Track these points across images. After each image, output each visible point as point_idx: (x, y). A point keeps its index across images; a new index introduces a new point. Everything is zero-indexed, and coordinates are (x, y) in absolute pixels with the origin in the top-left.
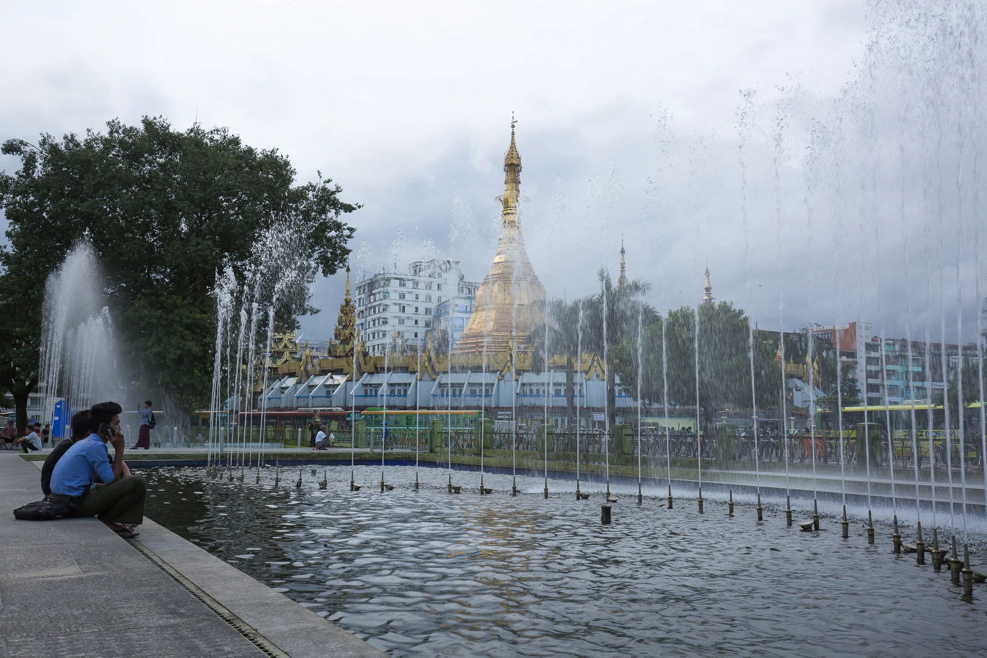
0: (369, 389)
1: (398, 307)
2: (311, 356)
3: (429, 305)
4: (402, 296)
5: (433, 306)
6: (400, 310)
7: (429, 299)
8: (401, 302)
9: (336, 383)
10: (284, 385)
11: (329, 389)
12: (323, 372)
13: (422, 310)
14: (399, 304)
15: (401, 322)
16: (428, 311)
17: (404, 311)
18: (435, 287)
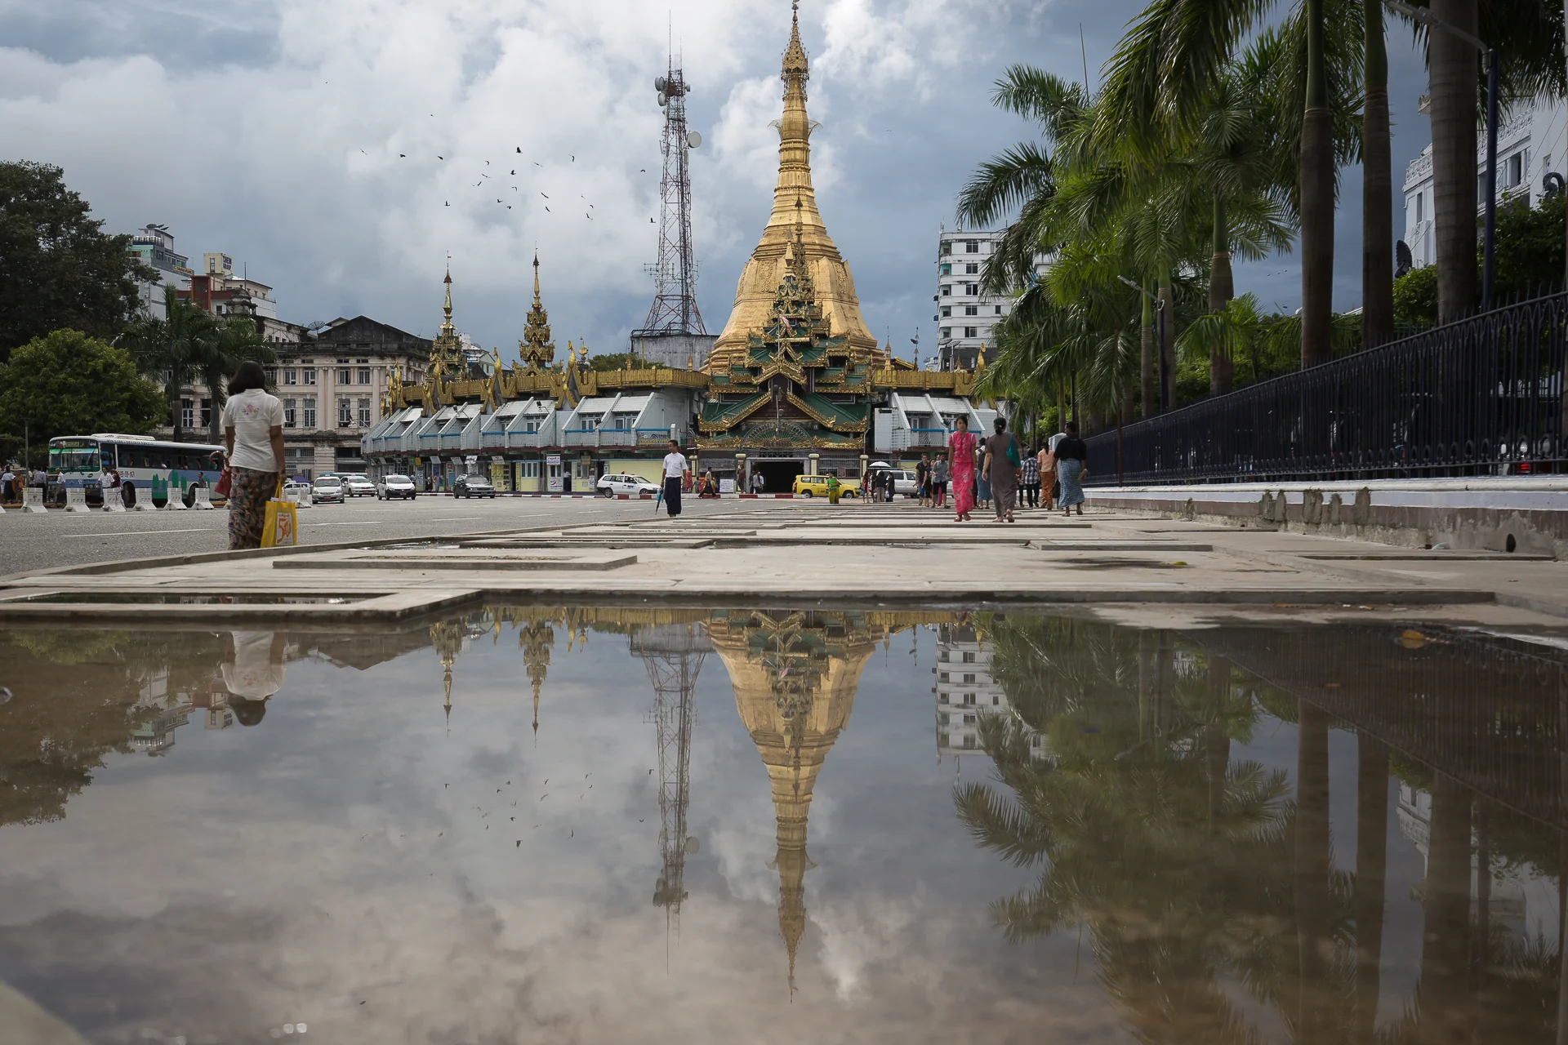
0: (588, 420)
2: (504, 371)
9: (544, 411)
10: (463, 416)
11: (530, 421)
12: (523, 396)
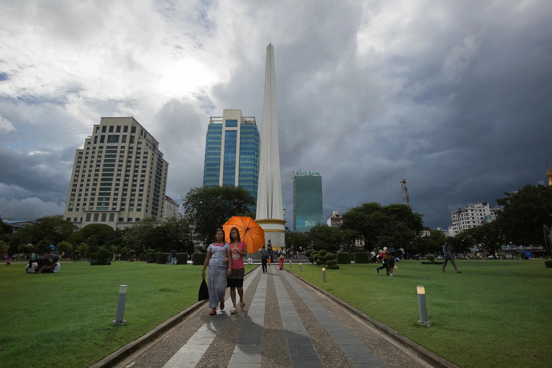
1: (472, 218)
3: (481, 217)
4: (473, 214)
5: (483, 217)
6: (473, 219)
7: (481, 215)
8: (472, 216)
13: (480, 218)
14: (472, 217)
15: (474, 222)
16: (482, 218)
17: (474, 219)
18: (482, 211)
